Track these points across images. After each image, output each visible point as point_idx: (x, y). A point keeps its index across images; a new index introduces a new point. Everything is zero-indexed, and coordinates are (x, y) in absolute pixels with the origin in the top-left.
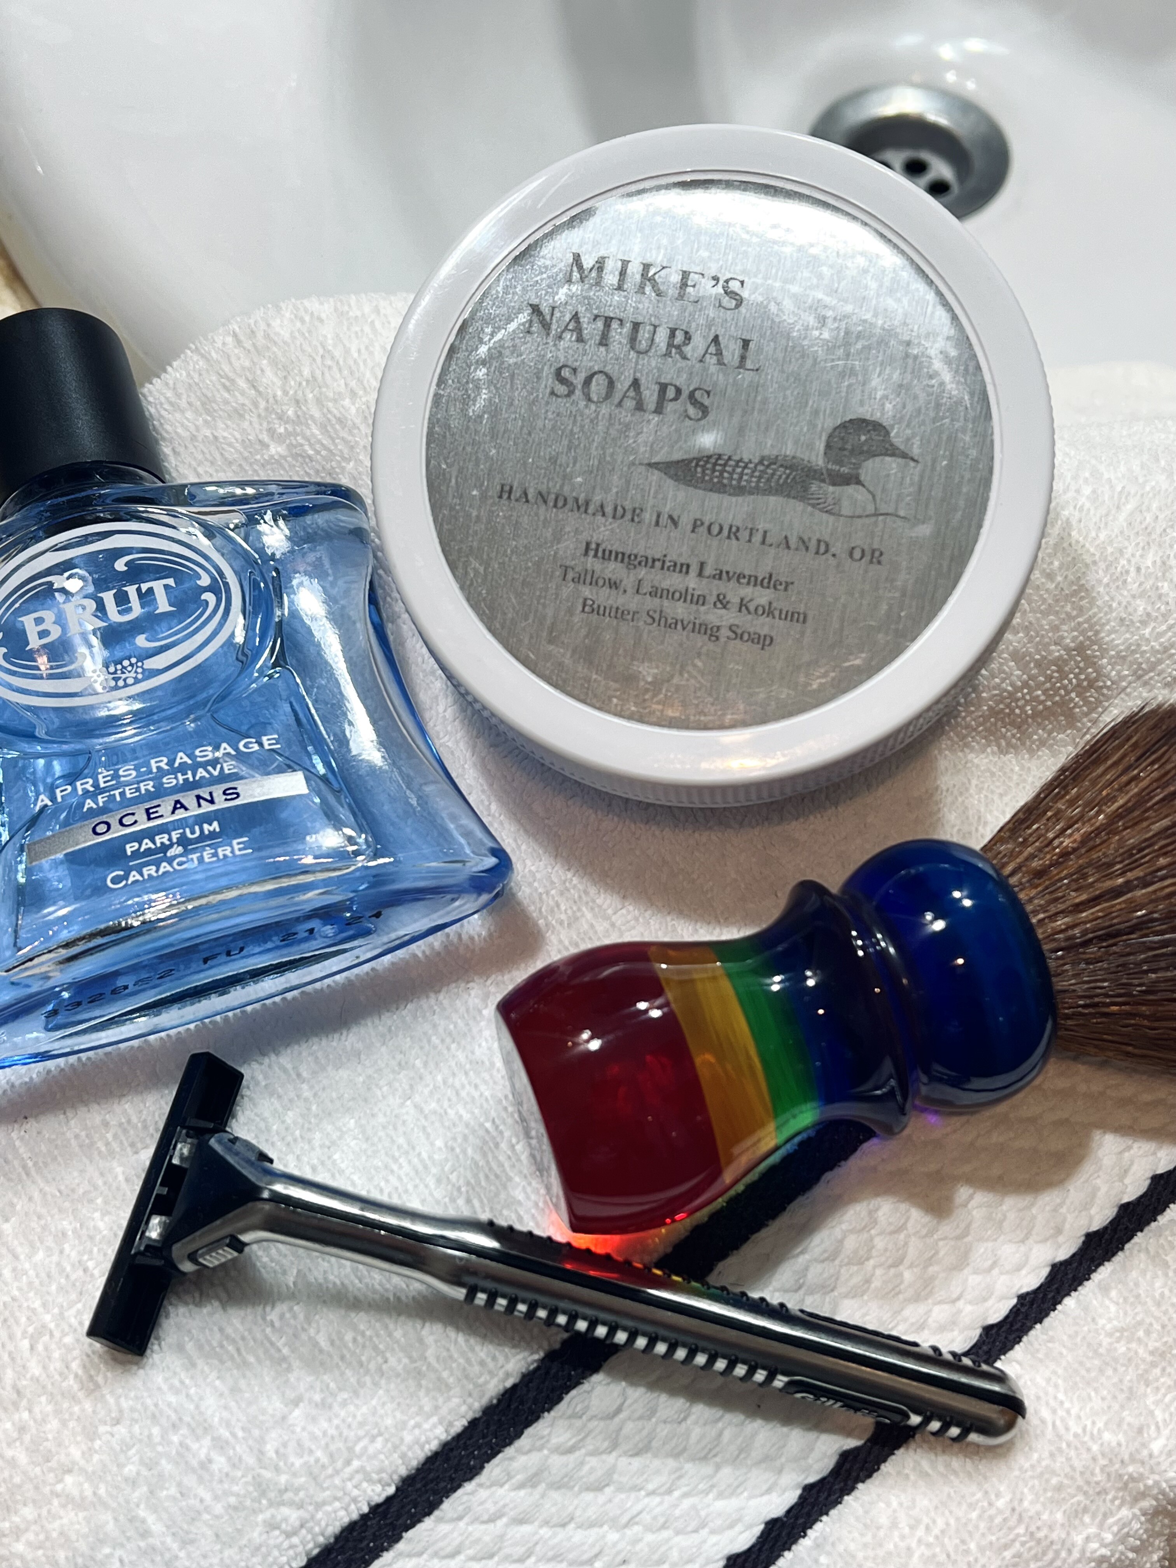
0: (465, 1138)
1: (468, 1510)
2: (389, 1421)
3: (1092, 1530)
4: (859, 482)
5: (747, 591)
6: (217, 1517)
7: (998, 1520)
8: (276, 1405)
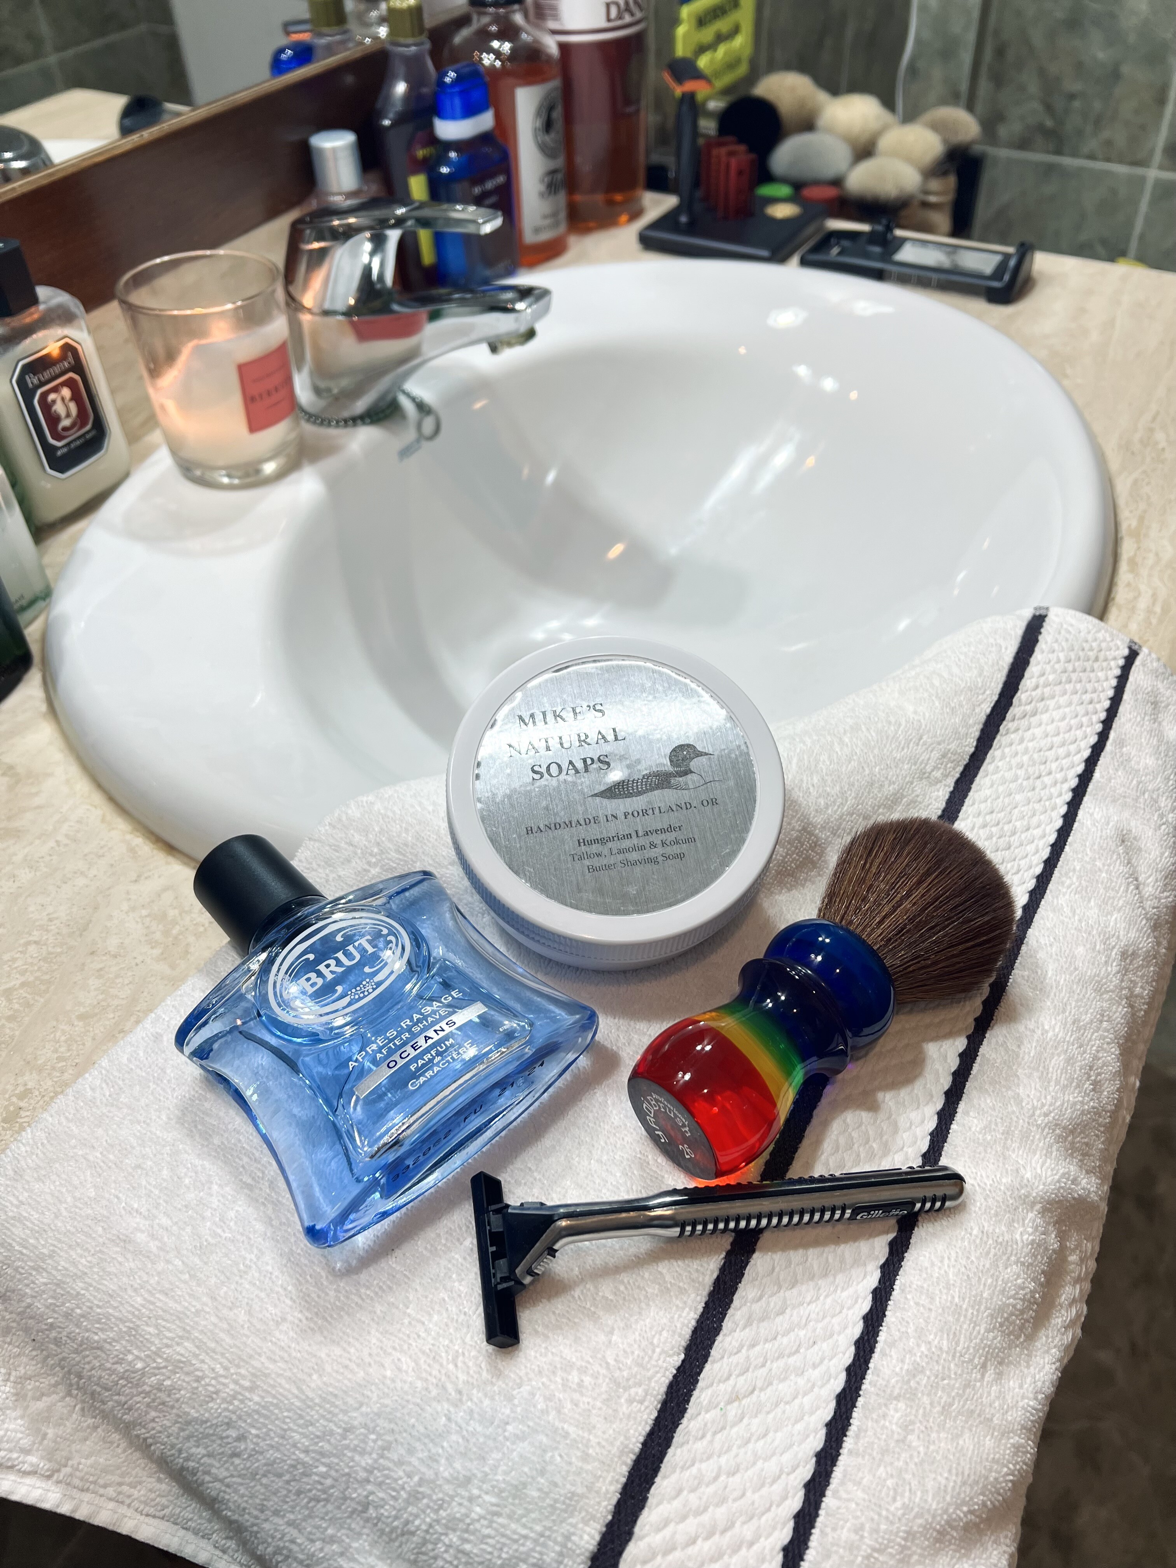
0: (630, 1166)
1: (725, 1351)
2: (665, 1320)
3: (1021, 1229)
4: (692, 772)
5: (663, 836)
6: (600, 1409)
7: (978, 1241)
8: (602, 1338)
